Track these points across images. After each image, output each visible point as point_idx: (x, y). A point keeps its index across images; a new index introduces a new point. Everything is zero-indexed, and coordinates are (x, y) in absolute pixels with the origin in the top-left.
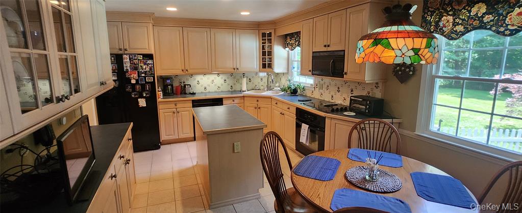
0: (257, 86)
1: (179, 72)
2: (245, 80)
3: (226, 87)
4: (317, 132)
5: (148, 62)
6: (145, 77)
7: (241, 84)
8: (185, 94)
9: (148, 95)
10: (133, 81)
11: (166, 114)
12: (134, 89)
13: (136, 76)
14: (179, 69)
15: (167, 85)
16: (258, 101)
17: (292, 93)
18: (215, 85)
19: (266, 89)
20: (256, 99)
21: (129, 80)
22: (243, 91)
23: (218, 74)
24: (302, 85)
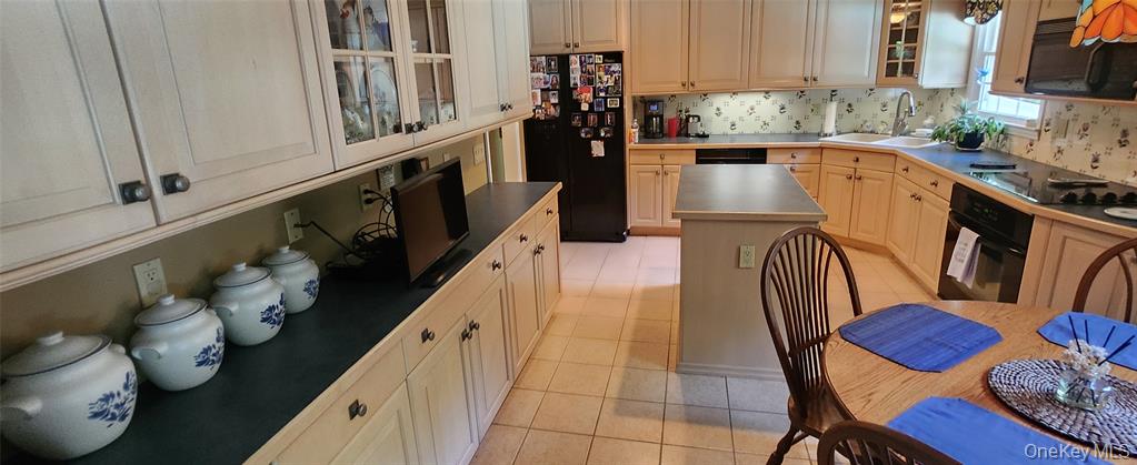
0: (868, 124)
1: (675, 88)
2: (832, 109)
3: (782, 124)
4: (1005, 256)
5: (612, 69)
6: (605, 99)
7: (824, 117)
8: (688, 135)
9: (609, 135)
10: (585, 107)
11: (641, 174)
12: (585, 123)
13: (589, 96)
14: (676, 82)
15: (652, 116)
16: (857, 160)
17: (960, 144)
18: (758, 118)
19: (891, 132)
20: (853, 155)
21: (578, 103)
22: (826, 135)
23: (767, 92)
24: (999, 124)
